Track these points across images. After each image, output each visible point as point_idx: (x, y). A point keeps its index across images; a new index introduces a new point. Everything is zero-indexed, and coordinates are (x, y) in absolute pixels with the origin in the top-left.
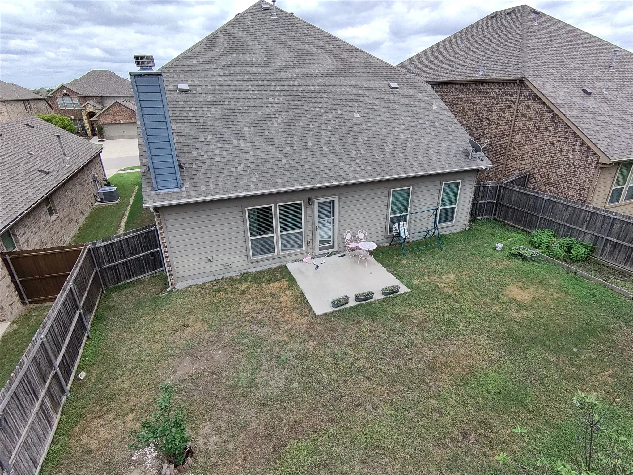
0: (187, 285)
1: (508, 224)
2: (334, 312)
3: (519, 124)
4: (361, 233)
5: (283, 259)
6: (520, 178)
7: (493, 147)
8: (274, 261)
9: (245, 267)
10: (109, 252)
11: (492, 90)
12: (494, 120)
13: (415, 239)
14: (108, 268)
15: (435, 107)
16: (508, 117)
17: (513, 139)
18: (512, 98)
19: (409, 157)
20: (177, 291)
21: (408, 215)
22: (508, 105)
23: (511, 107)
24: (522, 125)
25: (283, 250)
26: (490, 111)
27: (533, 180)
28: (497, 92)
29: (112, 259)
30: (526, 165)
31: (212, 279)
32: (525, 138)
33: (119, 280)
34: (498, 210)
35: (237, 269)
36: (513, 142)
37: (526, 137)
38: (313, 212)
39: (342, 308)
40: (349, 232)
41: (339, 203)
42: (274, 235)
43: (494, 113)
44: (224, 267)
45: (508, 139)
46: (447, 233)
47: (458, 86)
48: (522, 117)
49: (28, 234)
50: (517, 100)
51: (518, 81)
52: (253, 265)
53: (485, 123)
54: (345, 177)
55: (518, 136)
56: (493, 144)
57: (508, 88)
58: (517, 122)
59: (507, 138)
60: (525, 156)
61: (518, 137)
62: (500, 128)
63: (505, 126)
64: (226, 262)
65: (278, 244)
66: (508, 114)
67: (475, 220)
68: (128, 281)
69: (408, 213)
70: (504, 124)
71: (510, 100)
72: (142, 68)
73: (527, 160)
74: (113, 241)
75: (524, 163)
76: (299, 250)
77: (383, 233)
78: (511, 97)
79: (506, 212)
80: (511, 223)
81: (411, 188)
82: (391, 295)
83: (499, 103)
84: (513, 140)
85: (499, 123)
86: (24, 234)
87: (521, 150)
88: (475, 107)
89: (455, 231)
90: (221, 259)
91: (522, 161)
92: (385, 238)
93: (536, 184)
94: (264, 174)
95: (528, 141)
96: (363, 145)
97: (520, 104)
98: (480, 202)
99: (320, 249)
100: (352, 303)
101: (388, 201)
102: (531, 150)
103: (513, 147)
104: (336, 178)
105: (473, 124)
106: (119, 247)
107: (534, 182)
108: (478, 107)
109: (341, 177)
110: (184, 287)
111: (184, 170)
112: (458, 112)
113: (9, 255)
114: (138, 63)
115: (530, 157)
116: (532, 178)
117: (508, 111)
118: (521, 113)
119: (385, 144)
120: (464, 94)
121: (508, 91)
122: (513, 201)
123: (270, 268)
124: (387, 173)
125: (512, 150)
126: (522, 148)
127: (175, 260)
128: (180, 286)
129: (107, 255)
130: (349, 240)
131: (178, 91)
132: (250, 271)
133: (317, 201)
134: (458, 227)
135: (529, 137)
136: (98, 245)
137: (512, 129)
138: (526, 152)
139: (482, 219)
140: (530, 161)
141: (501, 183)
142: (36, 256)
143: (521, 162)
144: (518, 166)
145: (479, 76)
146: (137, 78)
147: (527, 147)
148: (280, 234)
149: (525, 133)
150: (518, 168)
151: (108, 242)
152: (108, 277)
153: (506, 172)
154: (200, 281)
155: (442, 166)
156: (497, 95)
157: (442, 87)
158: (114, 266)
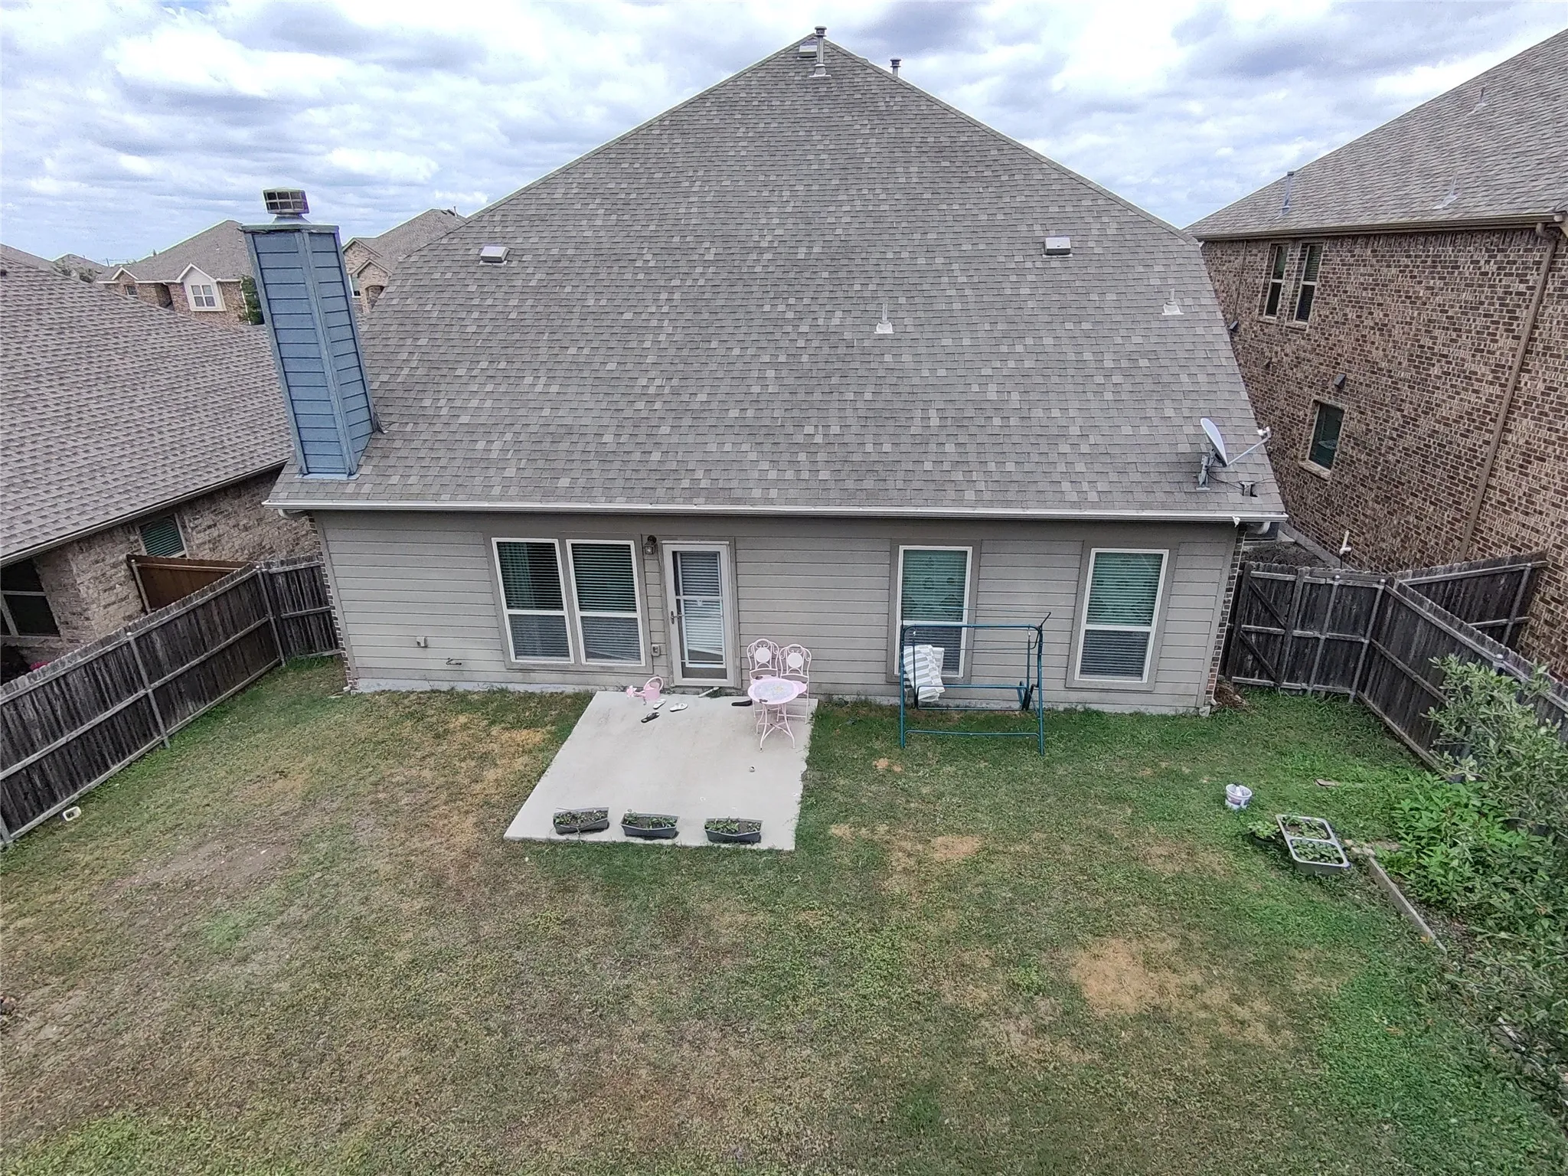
0: (378, 689)
1: (1389, 731)
2: (550, 842)
3: (1532, 379)
4: (793, 654)
5: (588, 678)
6: (1493, 576)
7: (1448, 453)
8: (569, 677)
9: (500, 677)
10: (293, 588)
11: (1471, 257)
12: (1463, 360)
13: (993, 706)
14: (292, 618)
15: (1173, 311)
16: (1502, 354)
17: (1510, 431)
18: (1522, 288)
19: (972, 458)
20: (358, 695)
21: (964, 630)
22: (1508, 311)
23: (1517, 318)
24: (1541, 387)
25: (589, 655)
26: (1455, 330)
27: (1552, 591)
28: (1482, 263)
29: (299, 605)
30: (1537, 531)
31: (426, 686)
32: (1544, 433)
33: (311, 648)
34: (1372, 673)
35: (482, 677)
36: (1506, 443)
37: (1550, 429)
38: (661, 571)
39: (574, 838)
40: (762, 644)
41: (735, 562)
42: (564, 613)
43: (1464, 337)
44: (449, 667)
45: (1491, 432)
46: (1118, 709)
47: (1381, 245)
48: (1544, 354)
49: (222, 528)
50: (1537, 292)
51: (1539, 227)
52: (519, 676)
53: (1435, 371)
54: (738, 493)
55: (1525, 421)
56: (1451, 443)
57: (1516, 251)
58: (1529, 371)
59: (1491, 426)
60: (1538, 498)
61: (1523, 426)
62: (1474, 391)
63: (1491, 383)
64: (456, 655)
65: (575, 636)
66: (1505, 342)
67: (1272, 690)
68: (326, 654)
69: (965, 622)
70: (1490, 378)
71: (1518, 294)
72: (281, 218)
73: (1541, 513)
74: (299, 566)
75: (1531, 521)
76: (629, 664)
77: (881, 667)
78: (1521, 282)
79: (1392, 687)
80: (1397, 728)
81: (969, 550)
82: (723, 846)
83: (1482, 303)
84: (1510, 437)
85: (1475, 373)
86: (209, 527)
87: (1527, 475)
88: (1415, 315)
89: (1154, 711)
90: (446, 647)
91: (1527, 514)
92: (889, 683)
93: (1561, 608)
94: (541, 464)
95: (1554, 443)
96: (849, 413)
97: (1545, 307)
98: (1297, 632)
99: (686, 673)
100: (614, 834)
101: (892, 578)
102: (1557, 480)
103: (1507, 461)
104: (711, 495)
105: (1406, 370)
106: (309, 579)
107: (1553, 599)
108: (1424, 316)
109: (726, 492)
110: (372, 690)
111: (383, 437)
112: (1372, 328)
113: (136, 562)
114: (272, 207)
115: (1553, 504)
116: (1547, 583)
117: (1507, 330)
118: (1543, 340)
119: (918, 414)
120: (1394, 271)
121: (1515, 262)
122: (1413, 652)
123: (559, 691)
124: (872, 497)
125: (1502, 471)
126: (1533, 468)
127: (351, 629)
128: (365, 686)
129: (290, 591)
130: (764, 666)
131: (481, 263)
132: (511, 687)
133: (668, 549)
134: (1167, 700)
135: (1557, 431)
136: (274, 569)
137: (1507, 396)
138: (1543, 483)
139: (1305, 691)
140: (1552, 518)
141: (1390, 582)
142: (176, 570)
143: (1522, 518)
144: (1513, 530)
145: (1441, 209)
146: (258, 239)
147: (1548, 466)
148: (579, 614)
149: (1546, 415)
150: (1510, 539)
151: (291, 568)
152: (292, 636)
153: (1476, 546)
154: (404, 686)
155: (1074, 497)
156: (1482, 274)
157: (1342, 245)
158: (302, 617)
